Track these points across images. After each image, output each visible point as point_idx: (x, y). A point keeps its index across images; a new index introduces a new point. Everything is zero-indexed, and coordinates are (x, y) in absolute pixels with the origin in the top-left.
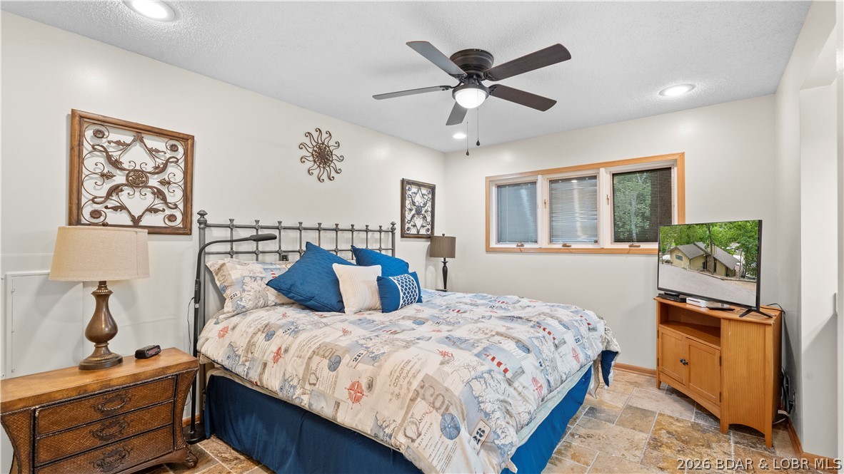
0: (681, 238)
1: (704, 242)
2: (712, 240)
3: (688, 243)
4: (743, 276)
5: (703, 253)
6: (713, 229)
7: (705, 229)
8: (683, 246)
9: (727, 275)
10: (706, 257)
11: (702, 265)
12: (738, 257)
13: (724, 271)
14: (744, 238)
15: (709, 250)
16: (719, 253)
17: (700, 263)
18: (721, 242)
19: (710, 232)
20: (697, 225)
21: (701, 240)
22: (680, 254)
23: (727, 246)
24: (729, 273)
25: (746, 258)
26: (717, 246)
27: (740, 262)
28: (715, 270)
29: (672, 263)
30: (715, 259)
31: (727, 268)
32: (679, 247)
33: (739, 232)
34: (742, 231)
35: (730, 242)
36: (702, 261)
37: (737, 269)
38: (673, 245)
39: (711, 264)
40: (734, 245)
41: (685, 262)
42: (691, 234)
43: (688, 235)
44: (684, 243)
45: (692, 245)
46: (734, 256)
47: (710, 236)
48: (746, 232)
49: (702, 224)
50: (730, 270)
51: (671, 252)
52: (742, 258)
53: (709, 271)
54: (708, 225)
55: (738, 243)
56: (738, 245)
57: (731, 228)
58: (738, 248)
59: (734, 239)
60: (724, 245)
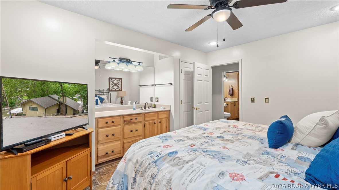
0: (34, 92)
1: (57, 95)
2: (63, 93)
3: (42, 96)
4: (83, 113)
5: (57, 102)
6: (64, 86)
7: (58, 85)
8: (37, 99)
9: (74, 114)
10: (60, 105)
11: (56, 111)
12: (79, 102)
13: (72, 112)
14: (83, 91)
15: (61, 100)
16: (68, 101)
17: (55, 110)
18: (70, 94)
19: (62, 87)
20: (51, 82)
21: (55, 93)
22: (34, 106)
23: (74, 96)
24: (75, 112)
25: (84, 103)
26: (67, 97)
27: (81, 105)
28: (66, 113)
29: (24, 115)
30: (66, 106)
31: (74, 110)
32: (33, 100)
33: (80, 88)
34: (82, 88)
35: (75, 94)
36: (57, 108)
37: (79, 109)
38: (26, 99)
39: (63, 109)
40: (78, 96)
41: (41, 111)
42: (45, 88)
43: (42, 90)
44: (39, 96)
45: (47, 97)
46: (78, 102)
47: (62, 91)
48: (84, 88)
49: (56, 82)
50: (76, 110)
51: (23, 105)
52: (82, 102)
53: (62, 114)
54: (60, 83)
55: (80, 94)
56: (80, 95)
57: (75, 86)
58: (80, 97)
59: (77, 92)
60: (72, 96)
